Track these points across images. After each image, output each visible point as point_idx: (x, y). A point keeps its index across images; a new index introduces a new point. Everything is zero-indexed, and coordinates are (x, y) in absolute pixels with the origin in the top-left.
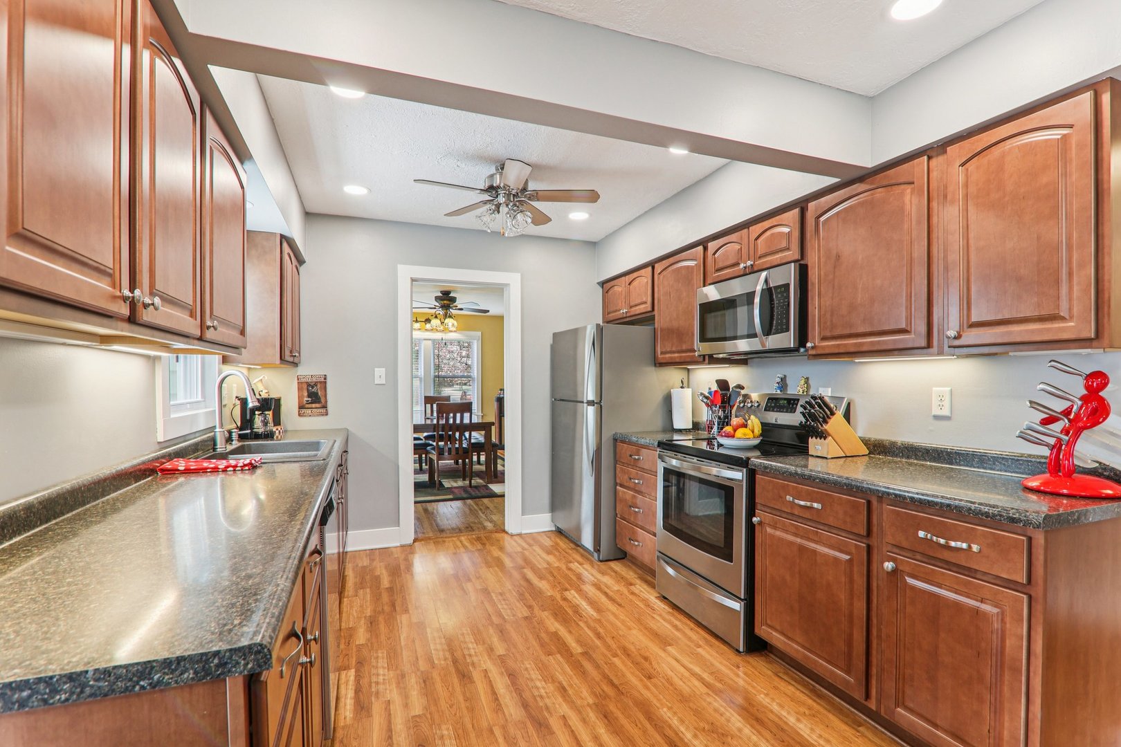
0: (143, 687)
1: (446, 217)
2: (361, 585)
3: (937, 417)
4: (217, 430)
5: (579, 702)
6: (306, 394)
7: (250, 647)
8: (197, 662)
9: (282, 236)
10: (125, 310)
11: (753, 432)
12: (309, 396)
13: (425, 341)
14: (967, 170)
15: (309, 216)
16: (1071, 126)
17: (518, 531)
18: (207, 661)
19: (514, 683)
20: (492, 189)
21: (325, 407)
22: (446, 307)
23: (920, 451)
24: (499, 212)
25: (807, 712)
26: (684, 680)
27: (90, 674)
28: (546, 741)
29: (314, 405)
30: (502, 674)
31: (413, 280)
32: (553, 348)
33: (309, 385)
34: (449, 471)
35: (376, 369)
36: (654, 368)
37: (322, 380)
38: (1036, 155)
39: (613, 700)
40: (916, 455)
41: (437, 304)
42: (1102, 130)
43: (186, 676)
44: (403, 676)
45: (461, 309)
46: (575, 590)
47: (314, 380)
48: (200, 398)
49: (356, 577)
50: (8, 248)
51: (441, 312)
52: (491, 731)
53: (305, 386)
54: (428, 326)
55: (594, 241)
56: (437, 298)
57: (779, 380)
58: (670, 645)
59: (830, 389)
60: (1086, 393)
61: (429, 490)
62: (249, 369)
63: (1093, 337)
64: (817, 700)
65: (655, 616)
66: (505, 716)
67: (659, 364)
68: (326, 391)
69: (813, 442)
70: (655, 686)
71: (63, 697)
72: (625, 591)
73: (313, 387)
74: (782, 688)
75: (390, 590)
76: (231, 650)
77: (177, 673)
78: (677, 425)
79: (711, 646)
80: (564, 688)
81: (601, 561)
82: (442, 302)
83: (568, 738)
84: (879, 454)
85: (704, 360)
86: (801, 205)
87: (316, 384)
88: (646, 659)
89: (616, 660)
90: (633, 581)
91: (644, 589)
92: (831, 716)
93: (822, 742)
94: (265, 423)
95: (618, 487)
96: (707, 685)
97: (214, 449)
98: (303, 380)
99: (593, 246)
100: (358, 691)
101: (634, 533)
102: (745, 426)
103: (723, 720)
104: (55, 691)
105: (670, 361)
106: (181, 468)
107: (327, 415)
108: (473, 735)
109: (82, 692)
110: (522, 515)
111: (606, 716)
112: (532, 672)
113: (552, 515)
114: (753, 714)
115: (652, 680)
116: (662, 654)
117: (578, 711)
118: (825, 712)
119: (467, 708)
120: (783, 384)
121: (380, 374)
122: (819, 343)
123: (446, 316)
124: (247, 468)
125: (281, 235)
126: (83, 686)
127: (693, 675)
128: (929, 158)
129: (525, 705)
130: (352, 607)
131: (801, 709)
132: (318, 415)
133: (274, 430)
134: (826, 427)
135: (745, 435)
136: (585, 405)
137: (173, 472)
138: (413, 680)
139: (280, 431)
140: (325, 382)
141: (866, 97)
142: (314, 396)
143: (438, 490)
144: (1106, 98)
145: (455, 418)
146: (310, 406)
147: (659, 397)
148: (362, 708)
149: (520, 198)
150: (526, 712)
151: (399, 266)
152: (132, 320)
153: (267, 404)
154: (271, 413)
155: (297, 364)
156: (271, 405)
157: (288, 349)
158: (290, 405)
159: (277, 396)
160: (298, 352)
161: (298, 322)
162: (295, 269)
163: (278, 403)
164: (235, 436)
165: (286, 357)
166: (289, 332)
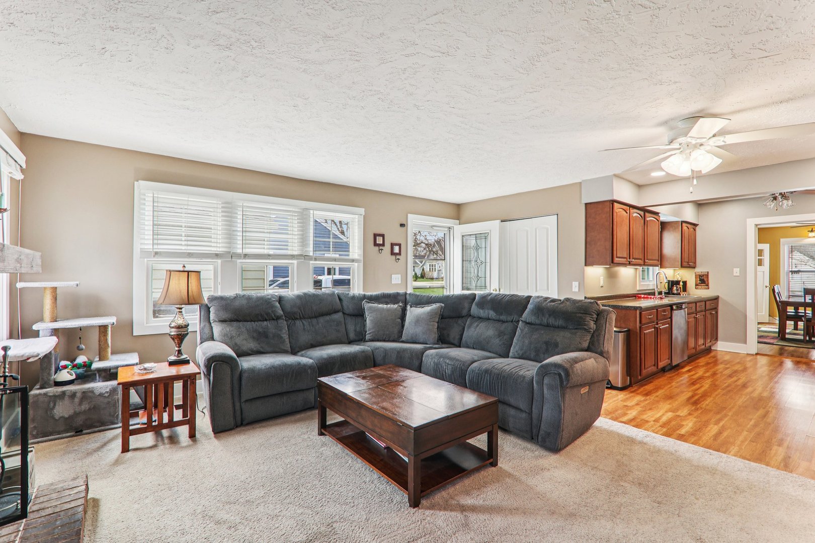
0: (628, 309)
4: (656, 289)
6: (699, 280)
9: (682, 222)
10: (628, 263)
12: (700, 281)
21: (708, 285)
29: (702, 285)
31: (757, 225)
33: (700, 276)
35: (735, 269)
37: (706, 274)
47: (703, 274)
48: (652, 279)
53: (698, 276)
62: (676, 270)
68: (708, 279)
73: (702, 277)
87: (703, 275)
94: (677, 290)
97: (656, 295)
106: (642, 297)
109: (622, 308)
121: (736, 271)
133: (681, 293)
140: (708, 275)
142: (703, 280)
146: (700, 285)
151: (747, 219)
152: (629, 264)
153: (677, 283)
154: (681, 287)
155: (694, 268)
156: (681, 283)
157: (686, 262)
158: (691, 283)
159: (684, 280)
160: (695, 263)
161: (693, 250)
162: (692, 229)
163: (685, 283)
164: (663, 293)
165: (684, 265)
166: (686, 255)
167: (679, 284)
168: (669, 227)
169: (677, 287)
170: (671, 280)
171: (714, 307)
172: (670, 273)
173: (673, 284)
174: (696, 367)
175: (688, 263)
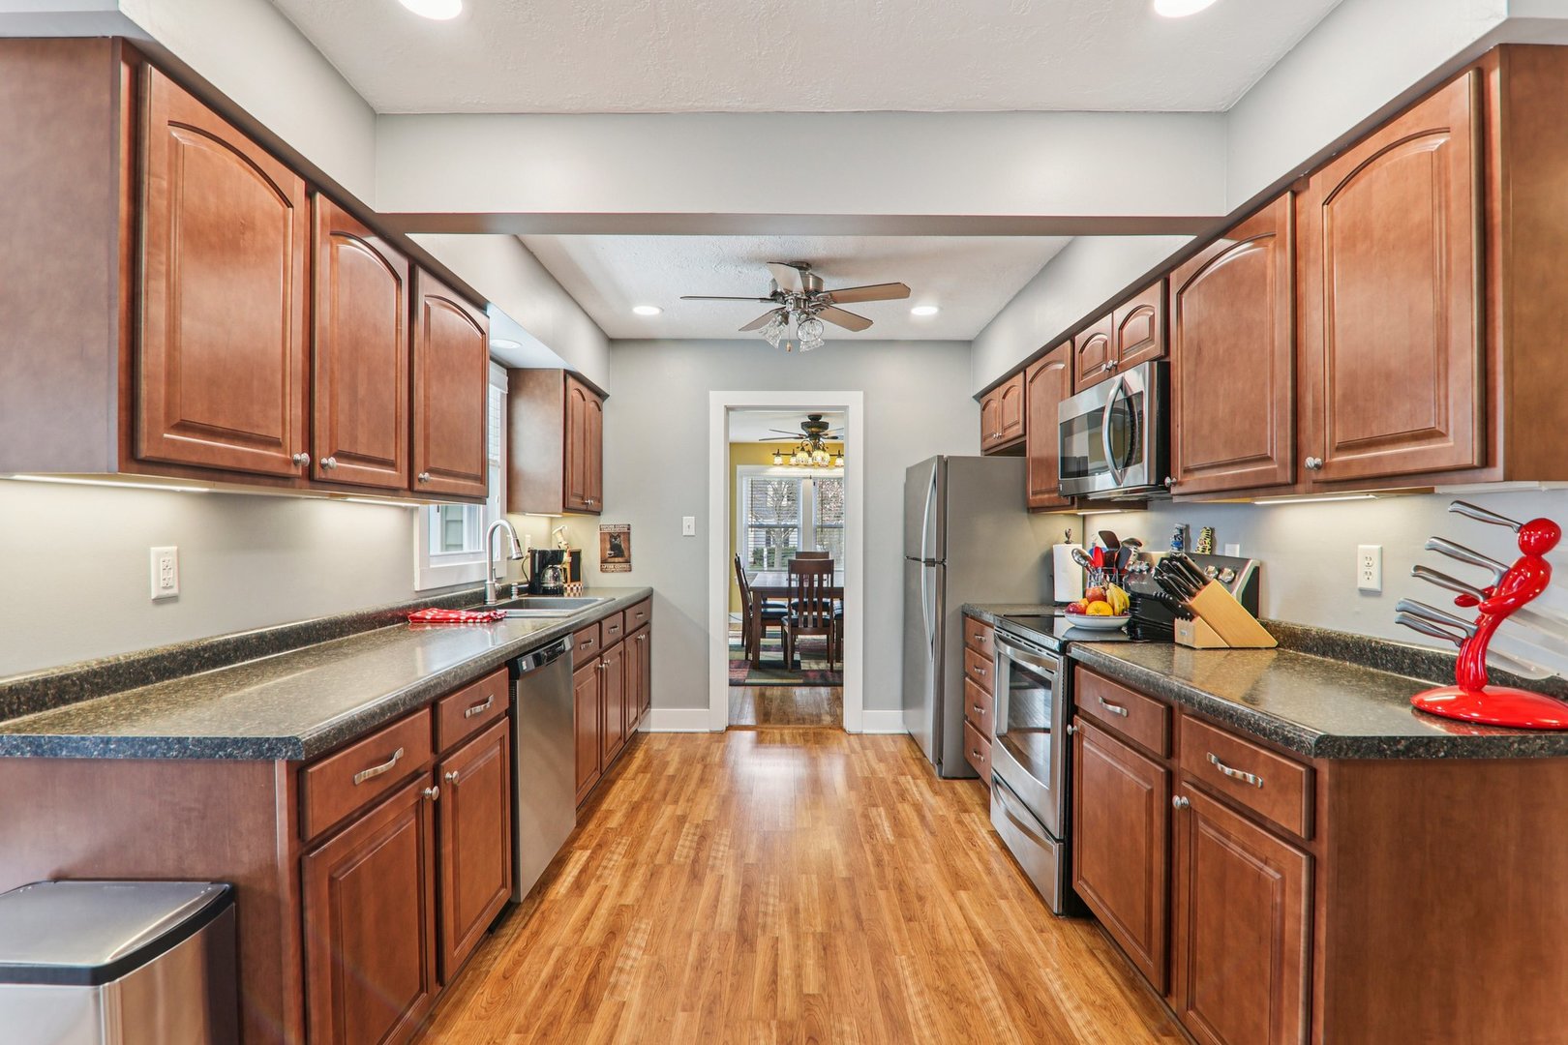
0: (220, 756)
1: (741, 332)
2: (644, 769)
3: (1365, 592)
4: (488, 582)
5: (804, 928)
6: (608, 546)
7: (289, 739)
8: (255, 744)
9: (567, 373)
10: (295, 471)
11: (1113, 608)
12: (611, 549)
13: (805, 480)
14: (1332, 209)
15: (613, 343)
16: (1447, 130)
17: (858, 730)
18: (261, 745)
19: (744, 894)
20: (776, 296)
21: (628, 561)
22: (815, 436)
23: (1338, 645)
24: (787, 323)
25: (1098, 1002)
26: (953, 931)
27: (190, 740)
28: (741, 958)
29: (616, 560)
30: (737, 882)
31: (728, 409)
32: (906, 487)
33: (611, 536)
34: (817, 651)
35: (685, 518)
36: (1026, 514)
37: (626, 530)
38: (1407, 179)
39: (847, 933)
40: (1333, 651)
41: (804, 433)
42: (1490, 130)
43: (247, 753)
44: (634, 865)
45: (835, 438)
46: (886, 809)
47: (617, 530)
48: (481, 550)
49: (644, 760)
50: (166, 435)
51: (808, 441)
52: (690, 936)
53: (608, 537)
54: (793, 460)
55: (968, 339)
56: (804, 425)
57: (1177, 532)
58: (965, 889)
59: (1238, 546)
60: (1523, 555)
61: (779, 672)
62: (552, 518)
63: (1476, 463)
64: (1128, 993)
65: (971, 853)
66: (714, 923)
67: (1035, 510)
68: (629, 543)
69: (1179, 624)
70: (910, 931)
71: (175, 753)
72: (951, 816)
73: (616, 539)
74: (1085, 968)
75: (672, 778)
76: (277, 739)
77: (242, 750)
78: (1060, 596)
79: (1022, 900)
80: (797, 911)
81: (945, 778)
82: (810, 430)
83: (767, 960)
84: (1290, 647)
85: (1073, 503)
86: (1161, 275)
87: (619, 535)
88: (920, 898)
89: (881, 895)
90: (970, 807)
91: (980, 819)
92: (1131, 1015)
93: (1091, 1040)
94: (556, 578)
95: (967, 679)
96: (980, 942)
97: (485, 602)
98: (606, 531)
99: (967, 347)
100: (583, 871)
101: (978, 742)
102: (1104, 598)
103: (970, 984)
104: (170, 749)
105: (1040, 505)
106: (428, 617)
107: (630, 571)
108: (668, 935)
109: (185, 752)
110: (864, 708)
111: (826, 948)
112: (771, 888)
113: (904, 716)
114: (1019, 989)
115: (911, 924)
116: (947, 897)
117: (798, 936)
118: (1127, 1007)
119: (679, 908)
120: (1183, 538)
121: (689, 523)
122: (1181, 477)
123: (816, 447)
124: (485, 620)
125: (565, 370)
126: (186, 748)
127: (970, 927)
128: (1295, 195)
129: (742, 919)
130: (623, 790)
131: (1093, 997)
132: (621, 571)
133: (566, 585)
134: (1191, 602)
135: (1098, 611)
136: (923, 565)
137: (421, 620)
138: (642, 871)
139: (572, 589)
140: (629, 533)
141: (1217, 113)
142: (617, 549)
143: (790, 672)
144: (1495, 78)
145: (821, 581)
146: (612, 560)
147: (1034, 556)
148: (578, 886)
149: (813, 302)
150: (738, 925)
151: (711, 392)
153: (555, 557)
154: (568, 567)
155: (598, 513)
156: (566, 558)
157: (576, 496)
158: (591, 559)
159: (575, 548)
160: (600, 500)
161: (595, 464)
162: (593, 405)
163: (576, 556)
164: (514, 590)
165: (571, 505)
166: (576, 477)
167: (560, 562)
168: (531, 384)
169: (554, 569)
170: (538, 549)
171: (642, 622)
172: (537, 530)
173: (546, 559)
174: (600, 846)
175: (583, 499)
